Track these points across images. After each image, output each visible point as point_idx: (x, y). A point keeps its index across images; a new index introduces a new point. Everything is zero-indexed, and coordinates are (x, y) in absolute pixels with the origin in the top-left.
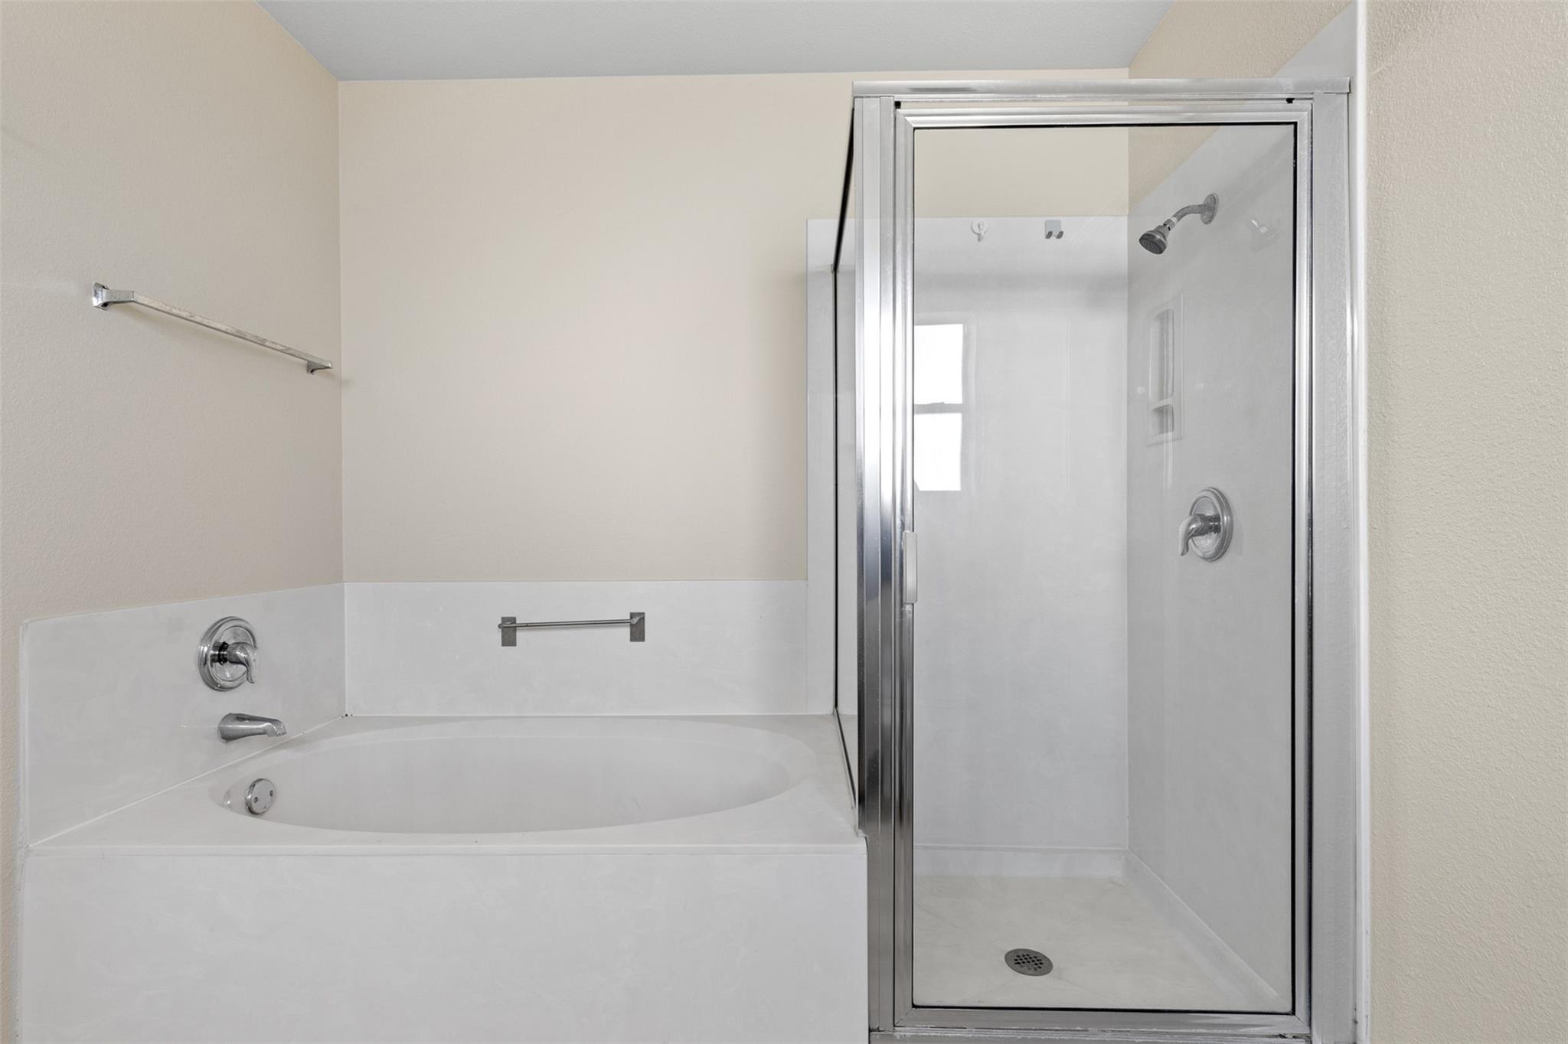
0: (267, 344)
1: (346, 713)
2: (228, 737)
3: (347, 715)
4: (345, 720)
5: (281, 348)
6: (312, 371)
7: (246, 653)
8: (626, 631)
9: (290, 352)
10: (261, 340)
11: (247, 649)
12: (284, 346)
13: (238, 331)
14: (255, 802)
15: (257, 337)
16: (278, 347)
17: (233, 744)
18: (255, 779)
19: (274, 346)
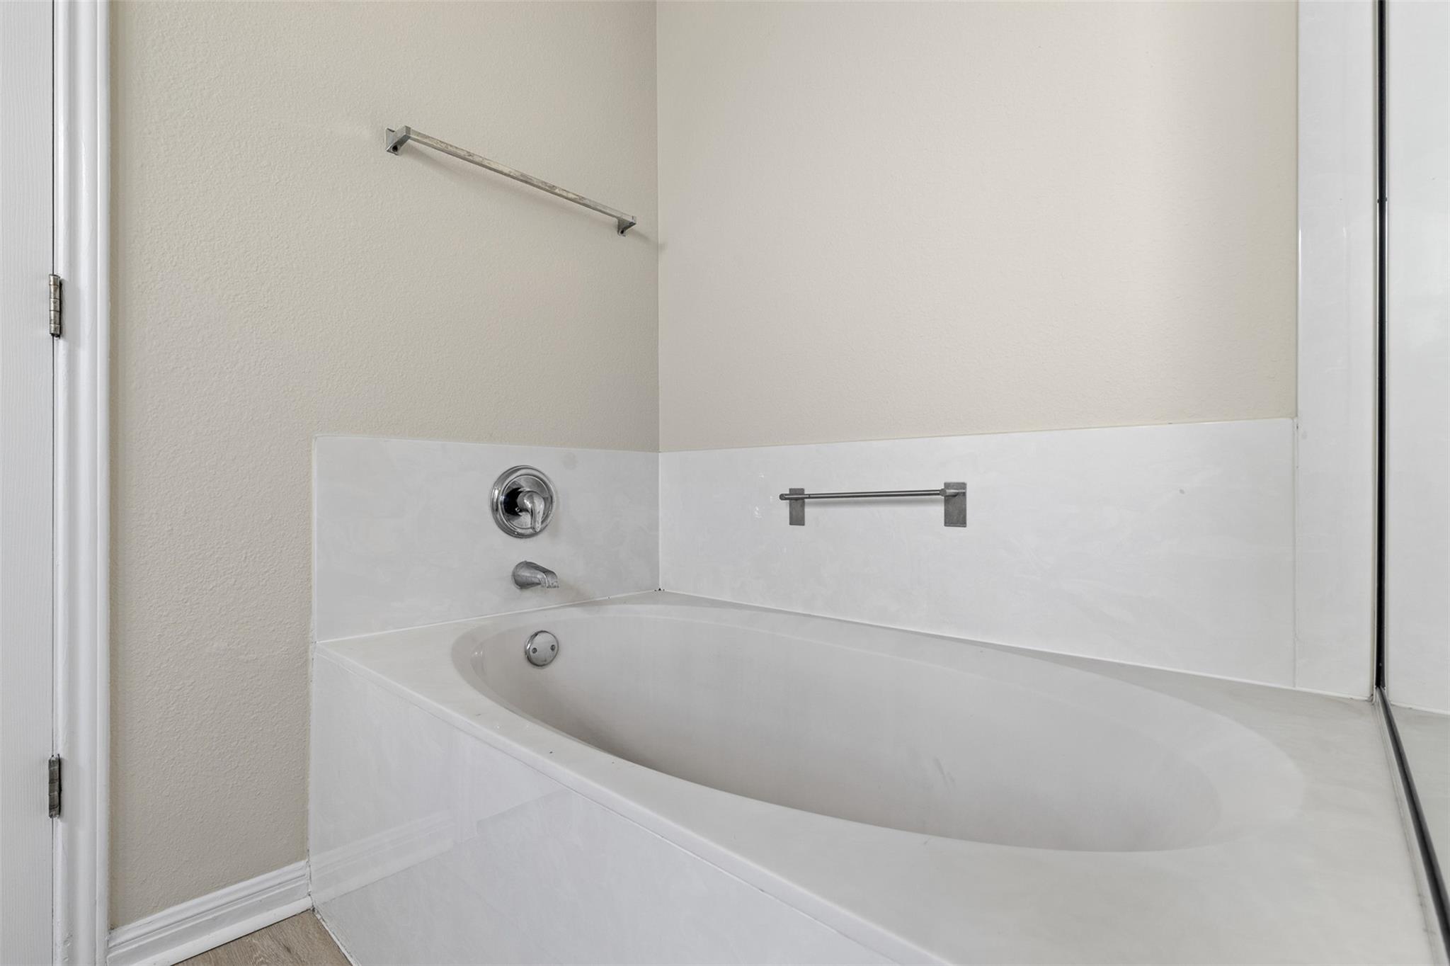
0: (557, 191)
1: (660, 587)
2: (523, 585)
3: (660, 590)
4: (656, 593)
5: (573, 197)
6: (622, 232)
7: (532, 502)
8: (937, 511)
9: (585, 202)
10: (549, 187)
11: (535, 498)
12: (578, 196)
13: (522, 175)
14: (534, 653)
15: (546, 183)
16: (571, 196)
17: (527, 593)
18: (539, 630)
19: (565, 194)
